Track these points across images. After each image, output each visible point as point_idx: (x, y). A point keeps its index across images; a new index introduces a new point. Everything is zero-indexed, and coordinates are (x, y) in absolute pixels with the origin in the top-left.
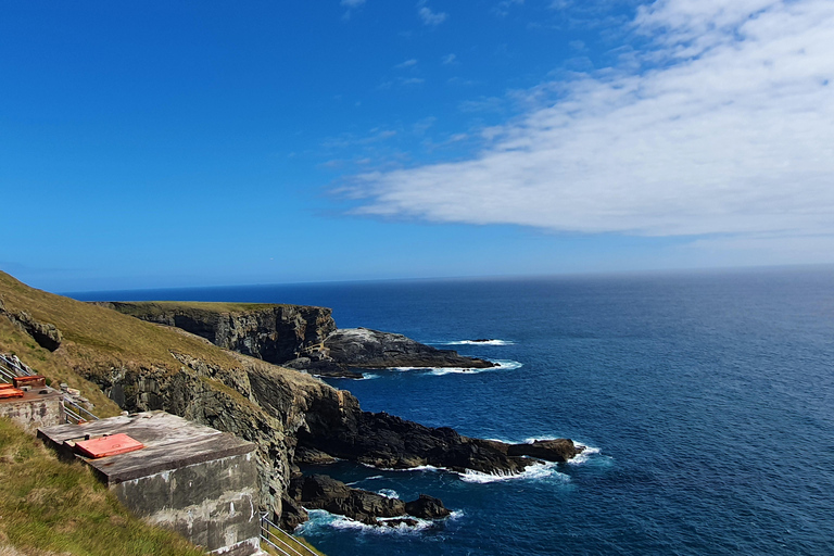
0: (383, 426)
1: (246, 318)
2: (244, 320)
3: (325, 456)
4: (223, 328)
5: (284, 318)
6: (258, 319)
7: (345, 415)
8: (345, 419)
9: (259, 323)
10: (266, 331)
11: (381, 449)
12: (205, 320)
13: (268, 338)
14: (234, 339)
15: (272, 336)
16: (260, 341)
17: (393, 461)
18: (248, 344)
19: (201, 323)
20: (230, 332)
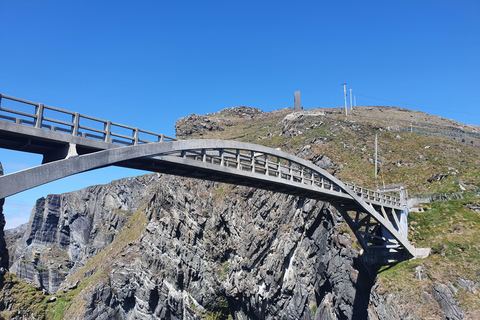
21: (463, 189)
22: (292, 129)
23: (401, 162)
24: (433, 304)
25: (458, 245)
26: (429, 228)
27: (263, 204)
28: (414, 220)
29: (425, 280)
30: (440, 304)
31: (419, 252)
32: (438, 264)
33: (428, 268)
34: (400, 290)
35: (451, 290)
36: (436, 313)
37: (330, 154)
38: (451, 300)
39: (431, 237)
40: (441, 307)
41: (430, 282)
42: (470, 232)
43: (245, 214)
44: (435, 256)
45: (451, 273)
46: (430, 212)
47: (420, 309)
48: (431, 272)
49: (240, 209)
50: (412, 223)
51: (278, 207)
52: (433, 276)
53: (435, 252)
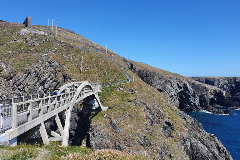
0: (235, 100)
1: (224, 80)
2: (223, 81)
3: (220, 106)
4: (216, 82)
5: (236, 80)
6: (228, 81)
7: (225, 97)
8: (225, 98)
9: (228, 82)
10: (231, 84)
11: (233, 105)
12: (212, 80)
13: (232, 86)
14: (220, 85)
15: (233, 85)
16: (229, 87)
17: (235, 108)
18: (225, 87)
19: (211, 81)
20: (219, 84)
21: (111, 81)
22: (31, 41)
23: (87, 67)
24: (111, 127)
25: (116, 105)
26: (105, 98)
27: (21, 84)
28: (100, 95)
29: (108, 119)
30: (113, 128)
31: (104, 108)
32: (111, 113)
33: (109, 115)
34: (101, 124)
35: (117, 122)
36: (112, 131)
37: (58, 60)
38: (117, 126)
39: (107, 102)
40: (113, 129)
41: (110, 120)
42: (118, 99)
43: (8, 88)
44: (110, 110)
45: (116, 116)
46: (105, 92)
47: (107, 130)
48: (110, 116)
49: (4, 86)
50: (100, 96)
51: (29, 85)
52: (110, 118)
53: (109, 108)
